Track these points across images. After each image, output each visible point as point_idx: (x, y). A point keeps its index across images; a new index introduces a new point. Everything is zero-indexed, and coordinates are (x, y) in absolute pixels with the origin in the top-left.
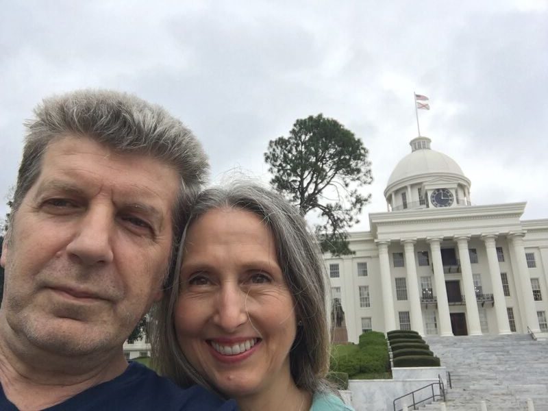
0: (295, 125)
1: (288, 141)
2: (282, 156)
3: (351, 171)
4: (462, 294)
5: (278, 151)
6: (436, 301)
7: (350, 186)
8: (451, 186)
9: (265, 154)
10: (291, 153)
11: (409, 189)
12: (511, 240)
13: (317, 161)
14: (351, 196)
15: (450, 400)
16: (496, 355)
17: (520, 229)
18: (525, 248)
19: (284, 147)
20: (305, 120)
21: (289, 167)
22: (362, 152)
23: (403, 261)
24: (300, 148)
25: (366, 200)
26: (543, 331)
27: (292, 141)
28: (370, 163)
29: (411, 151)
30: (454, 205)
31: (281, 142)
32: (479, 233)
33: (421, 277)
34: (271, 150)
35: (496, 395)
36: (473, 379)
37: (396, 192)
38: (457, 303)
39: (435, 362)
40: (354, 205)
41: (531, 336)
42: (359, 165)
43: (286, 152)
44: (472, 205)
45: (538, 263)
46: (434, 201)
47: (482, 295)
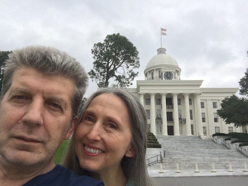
0: (107, 37)
1: (103, 44)
2: (100, 51)
3: (131, 61)
4: (173, 118)
5: (98, 49)
6: (162, 120)
7: (129, 68)
8: (173, 71)
9: (92, 50)
10: (104, 50)
11: (155, 71)
12: (195, 96)
13: (116, 55)
14: (130, 72)
15: (164, 163)
16: (185, 144)
17: (200, 92)
18: (201, 100)
19: (101, 47)
20: (111, 35)
21: (102, 57)
22: (136, 52)
23: (150, 102)
24: (108, 48)
25: (136, 75)
26: (204, 135)
27: (105, 45)
28: (139, 58)
29: (157, 54)
30: (173, 79)
31: (100, 45)
32: (183, 92)
33: (157, 110)
34: (95, 48)
35: (183, 161)
36: (174, 154)
37: (149, 72)
38: (171, 122)
39: (159, 146)
40: (131, 76)
41: (200, 137)
42: (134, 59)
43: (102, 50)
44: (181, 80)
45: (205, 106)
46: (165, 77)
47: (181, 119)
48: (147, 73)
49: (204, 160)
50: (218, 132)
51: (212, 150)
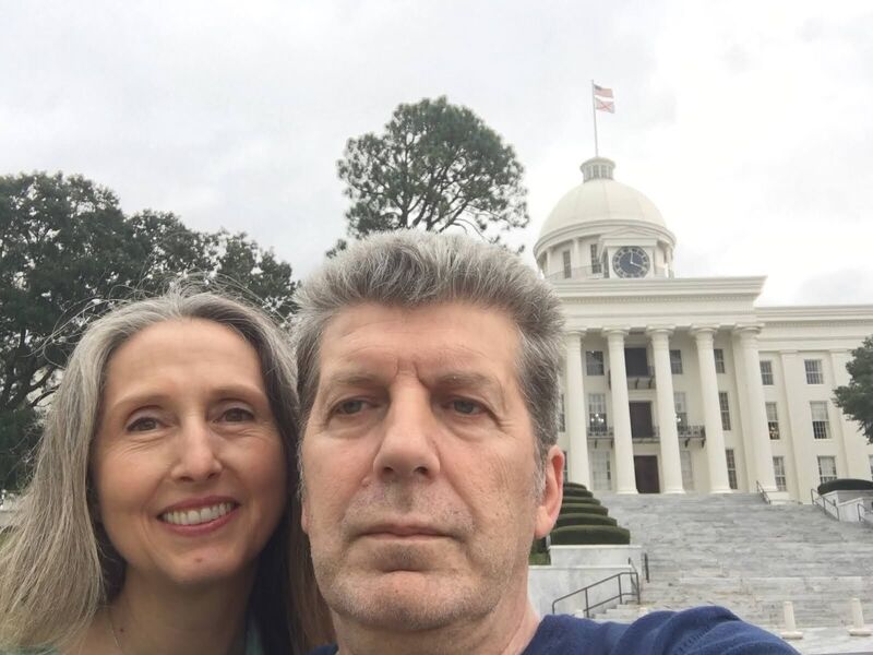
0: (396, 114)
1: (382, 142)
2: (370, 168)
3: (491, 203)
4: (655, 424)
5: (363, 159)
6: (612, 434)
7: (489, 228)
8: (646, 243)
9: (340, 163)
10: (387, 165)
11: (576, 245)
12: (738, 338)
13: (433, 181)
15: (648, 602)
16: (715, 527)
17: (755, 320)
18: (760, 352)
19: (373, 152)
20: (415, 108)
21: (381, 189)
22: (514, 169)
24: (402, 157)
26: (780, 490)
27: (390, 143)
28: (526, 191)
29: (582, 180)
30: (650, 275)
31: (370, 144)
32: (688, 324)
33: (590, 395)
34: (351, 156)
35: (723, 593)
36: (681, 566)
37: (556, 248)
38: (645, 440)
39: (621, 538)
41: (762, 497)
42: (507, 193)
44: (676, 277)
45: (776, 378)
46: (617, 267)
47: (687, 428)
48: (544, 256)
49: (809, 589)
50: (832, 475)
51: (827, 547)
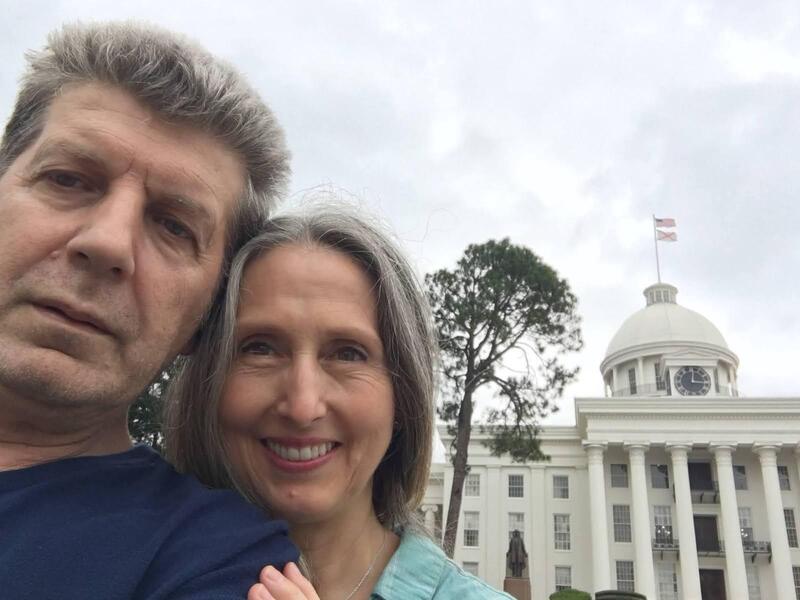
0: (467, 252)
1: (454, 276)
2: (443, 298)
3: (549, 329)
4: (721, 538)
5: (437, 290)
6: (677, 546)
7: (546, 351)
8: (708, 363)
10: (458, 295)
11: (640, 364)
13: (497, 309)
14: (548, 368)
19: (446, 284)
20: (483, 247)
21: (452, 315)
22: (568, 299)
23: (627, 478)
24: (471, 288)
25: (571, 376)
27: (460, 276)
28: (580, 319)
29: (645, 304)
30: (712, 393)
31: (443, 277)
32: (750, 442)
33: (655, 507)
37: (620, 367)
38: (711, 553)
40: (552, 382)
42: (562, 320)
44: (740, 396)
46: (679, 385)
47: (753, 543)
